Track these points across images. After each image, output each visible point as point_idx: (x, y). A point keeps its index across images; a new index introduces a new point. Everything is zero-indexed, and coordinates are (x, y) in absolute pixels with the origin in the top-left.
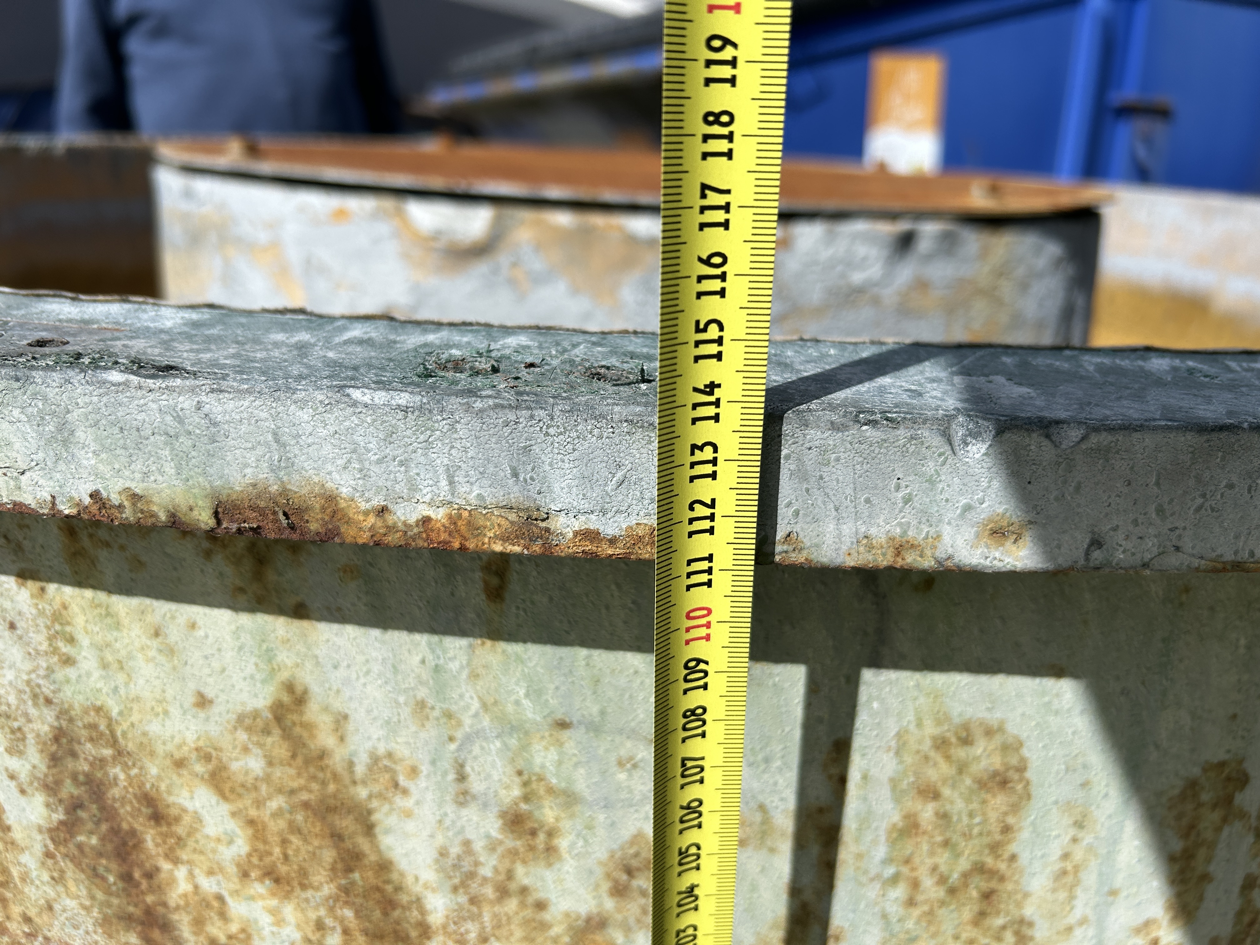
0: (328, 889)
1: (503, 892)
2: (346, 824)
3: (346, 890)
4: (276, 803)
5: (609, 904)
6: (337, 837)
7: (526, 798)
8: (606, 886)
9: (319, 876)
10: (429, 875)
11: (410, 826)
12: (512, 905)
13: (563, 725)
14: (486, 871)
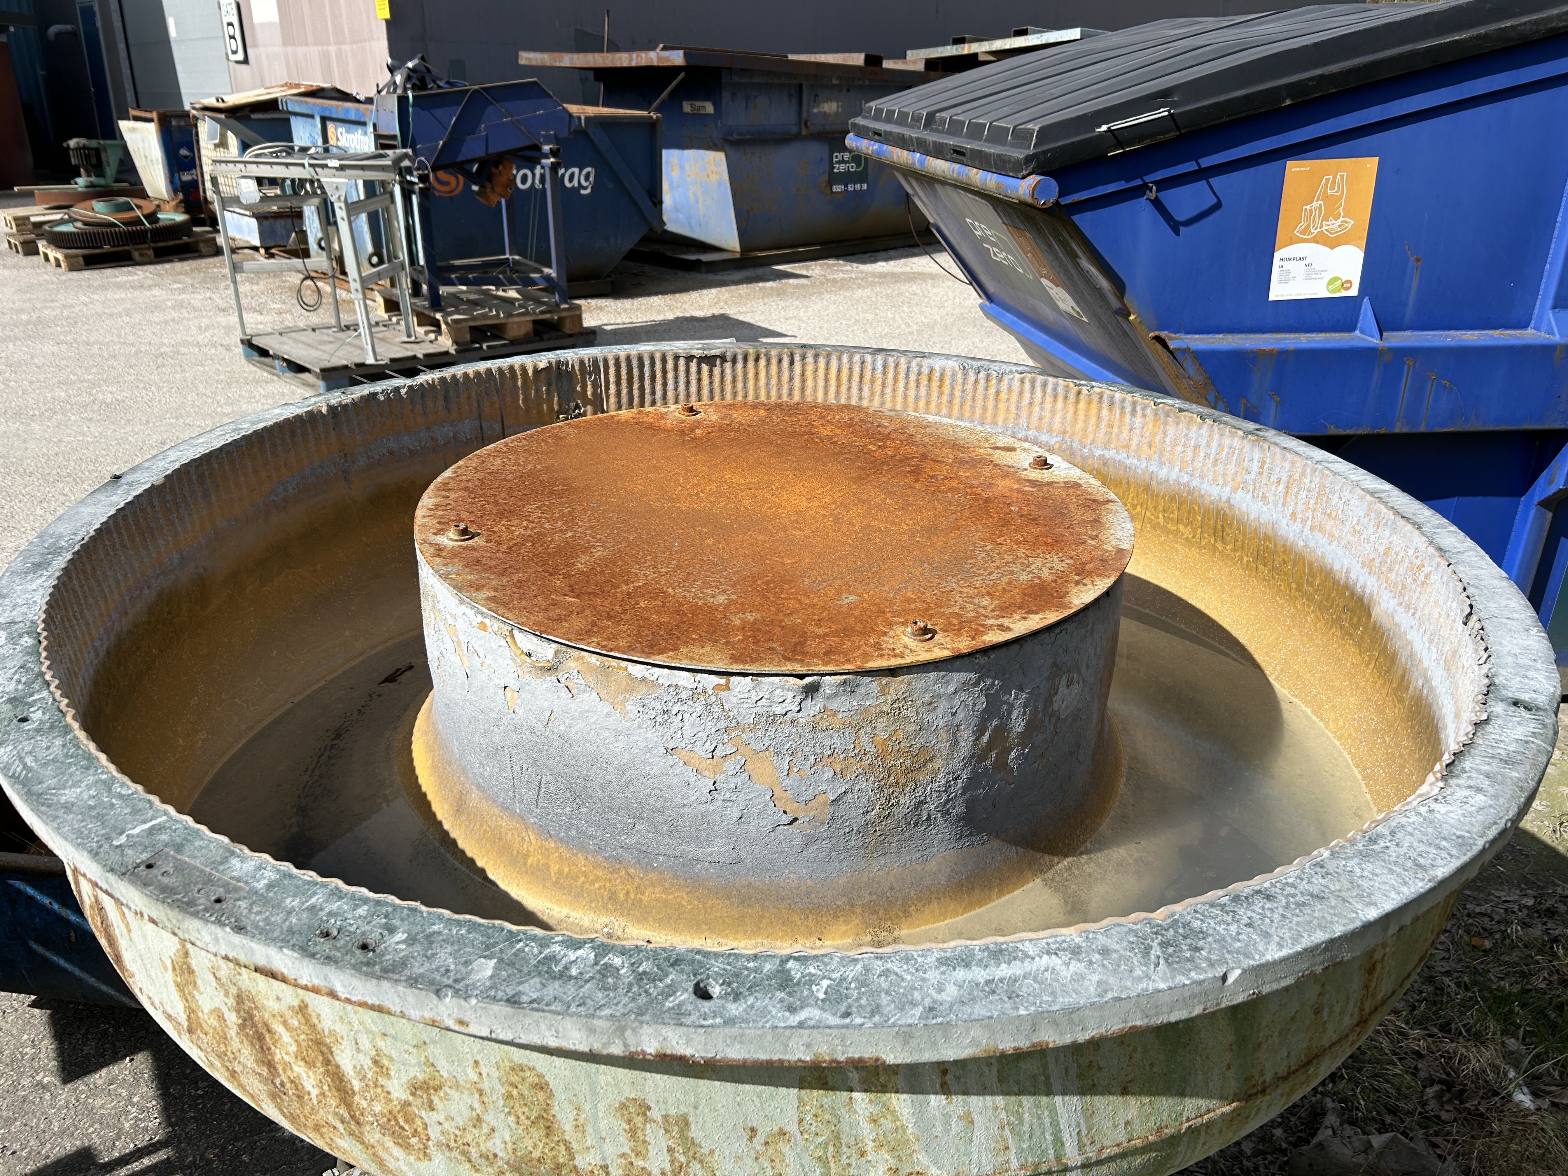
0: (322, 1070)
1: (376, 1086)
2: (324, 1049)
3: (328, 1071)
4: (303, 1037)
5: (411, 1098)
6: (322, 1053)
7: (378, 1055)
8: (408, 1092)
9: (319, 1065)
10: (351, 1073)
11: (344, 1055)
12: (379, 1090)
13: (385, 1035)
14: (369, 1076)
